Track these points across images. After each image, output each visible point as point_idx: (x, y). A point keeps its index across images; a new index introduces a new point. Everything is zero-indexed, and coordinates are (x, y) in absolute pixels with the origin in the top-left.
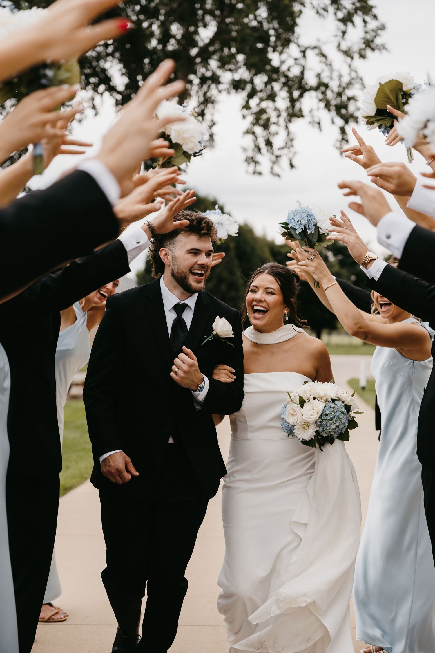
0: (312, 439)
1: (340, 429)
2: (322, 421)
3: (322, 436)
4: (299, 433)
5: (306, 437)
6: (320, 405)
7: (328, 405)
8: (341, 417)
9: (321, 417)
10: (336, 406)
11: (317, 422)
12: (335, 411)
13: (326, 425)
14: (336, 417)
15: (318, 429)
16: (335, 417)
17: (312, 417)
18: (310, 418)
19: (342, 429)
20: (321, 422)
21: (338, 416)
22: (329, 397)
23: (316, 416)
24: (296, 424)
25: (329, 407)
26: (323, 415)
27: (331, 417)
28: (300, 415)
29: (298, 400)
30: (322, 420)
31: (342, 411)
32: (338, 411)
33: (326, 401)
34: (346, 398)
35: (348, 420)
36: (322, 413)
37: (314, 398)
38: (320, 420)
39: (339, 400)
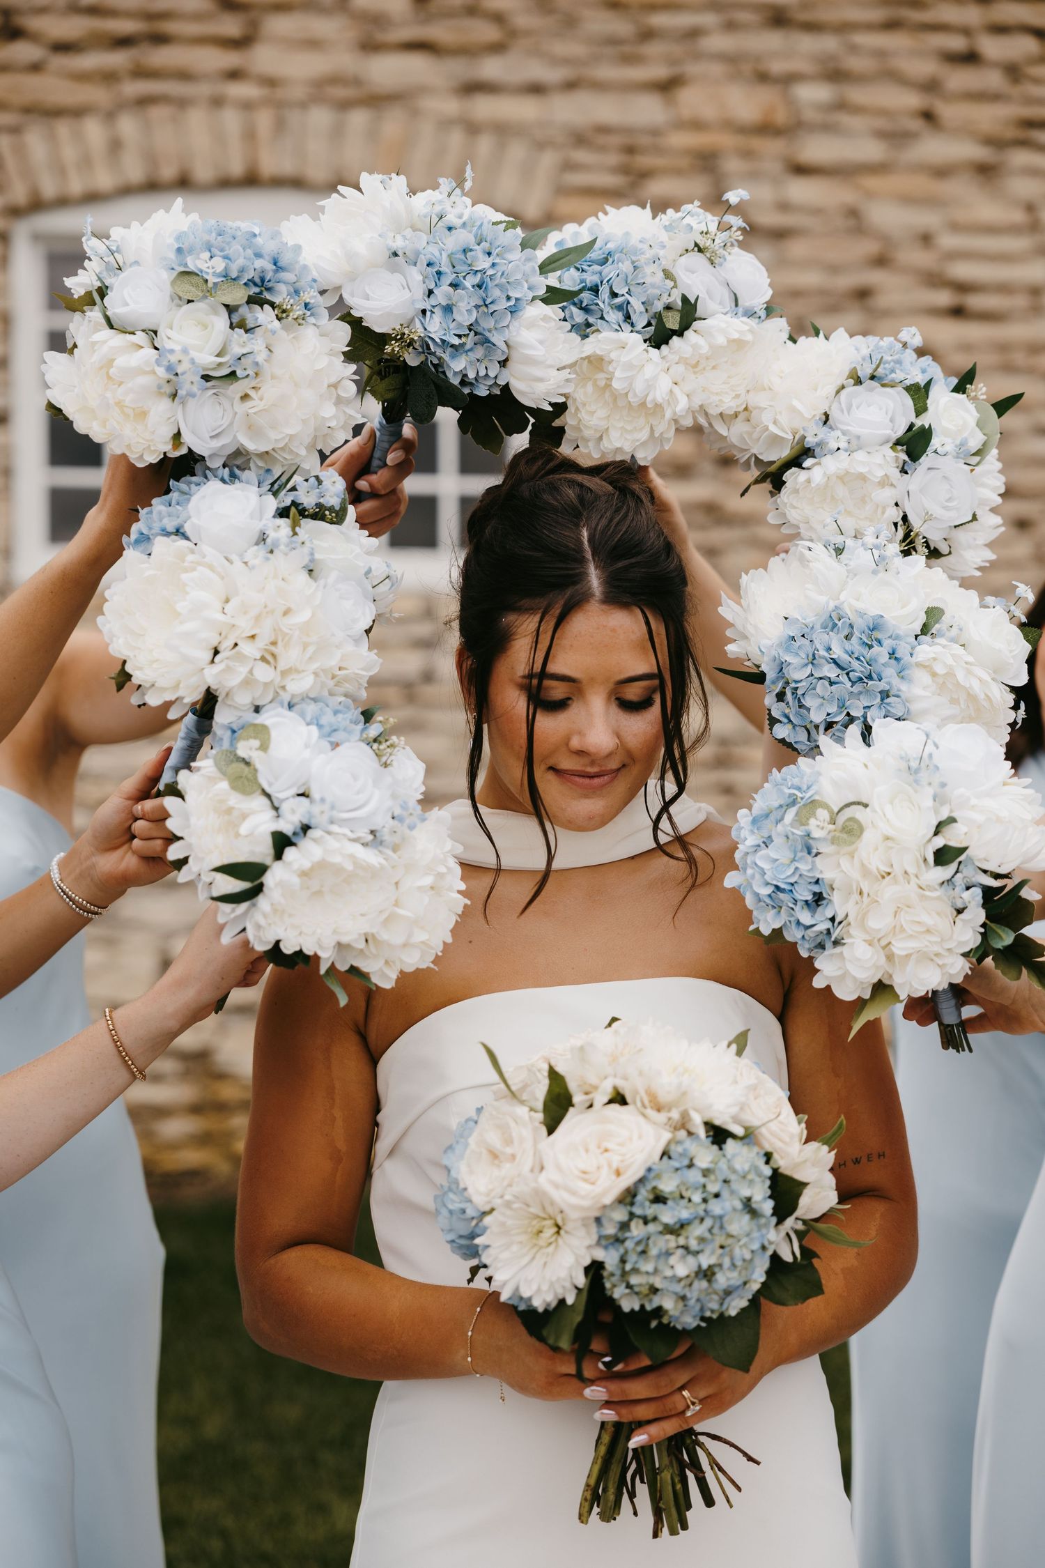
0: (562, 1302)
1: (716, 1293)
2: (630, 1220)
3: (612, 1304)
4: (505, 1255)
5: (534, 1287)
6: (640, 1137)
7: (680, 1149)
8: (734, 1228)
9: (629, 1197)
10: (723, 1165)
11: (604, 1221)
12: (713, 1188)
13: (640, 1249)
14: (708, 1222)
15: (600, 1255)
16: (702, 1220)
17: (584, 1188)
18: (574, 1193)
19: (728, 1293)
20: (624, 1226)
21: (721, 1217)
22: (697, 1110)
23: (609, 1188)
24: (497, 1202)
25: (686, 1162)
26: (644, 1194)
27: (685, 1214)
28: (527, 1162)
29: (541, 1090)
30: (632, 1215)
31: (749, 1199)
32: (725, 1194)
33: (676, 1129)
34: (787, 1139)
35: (775, 1258)
36: (642, 1181)
37: (619, 1099)
38: (620, 1215)
39: (749, 1136)
